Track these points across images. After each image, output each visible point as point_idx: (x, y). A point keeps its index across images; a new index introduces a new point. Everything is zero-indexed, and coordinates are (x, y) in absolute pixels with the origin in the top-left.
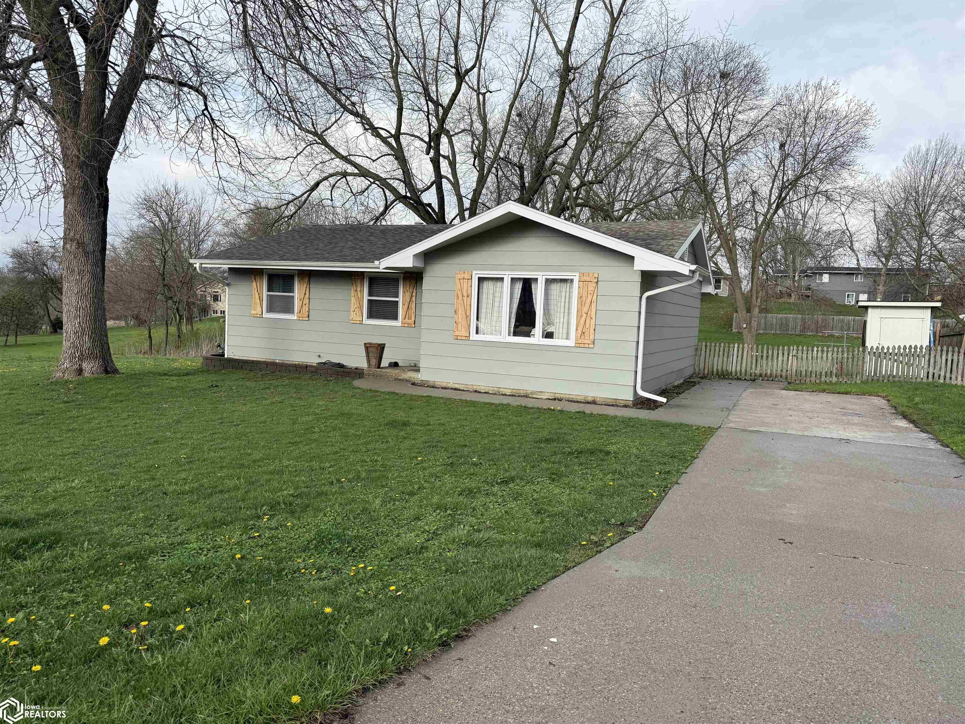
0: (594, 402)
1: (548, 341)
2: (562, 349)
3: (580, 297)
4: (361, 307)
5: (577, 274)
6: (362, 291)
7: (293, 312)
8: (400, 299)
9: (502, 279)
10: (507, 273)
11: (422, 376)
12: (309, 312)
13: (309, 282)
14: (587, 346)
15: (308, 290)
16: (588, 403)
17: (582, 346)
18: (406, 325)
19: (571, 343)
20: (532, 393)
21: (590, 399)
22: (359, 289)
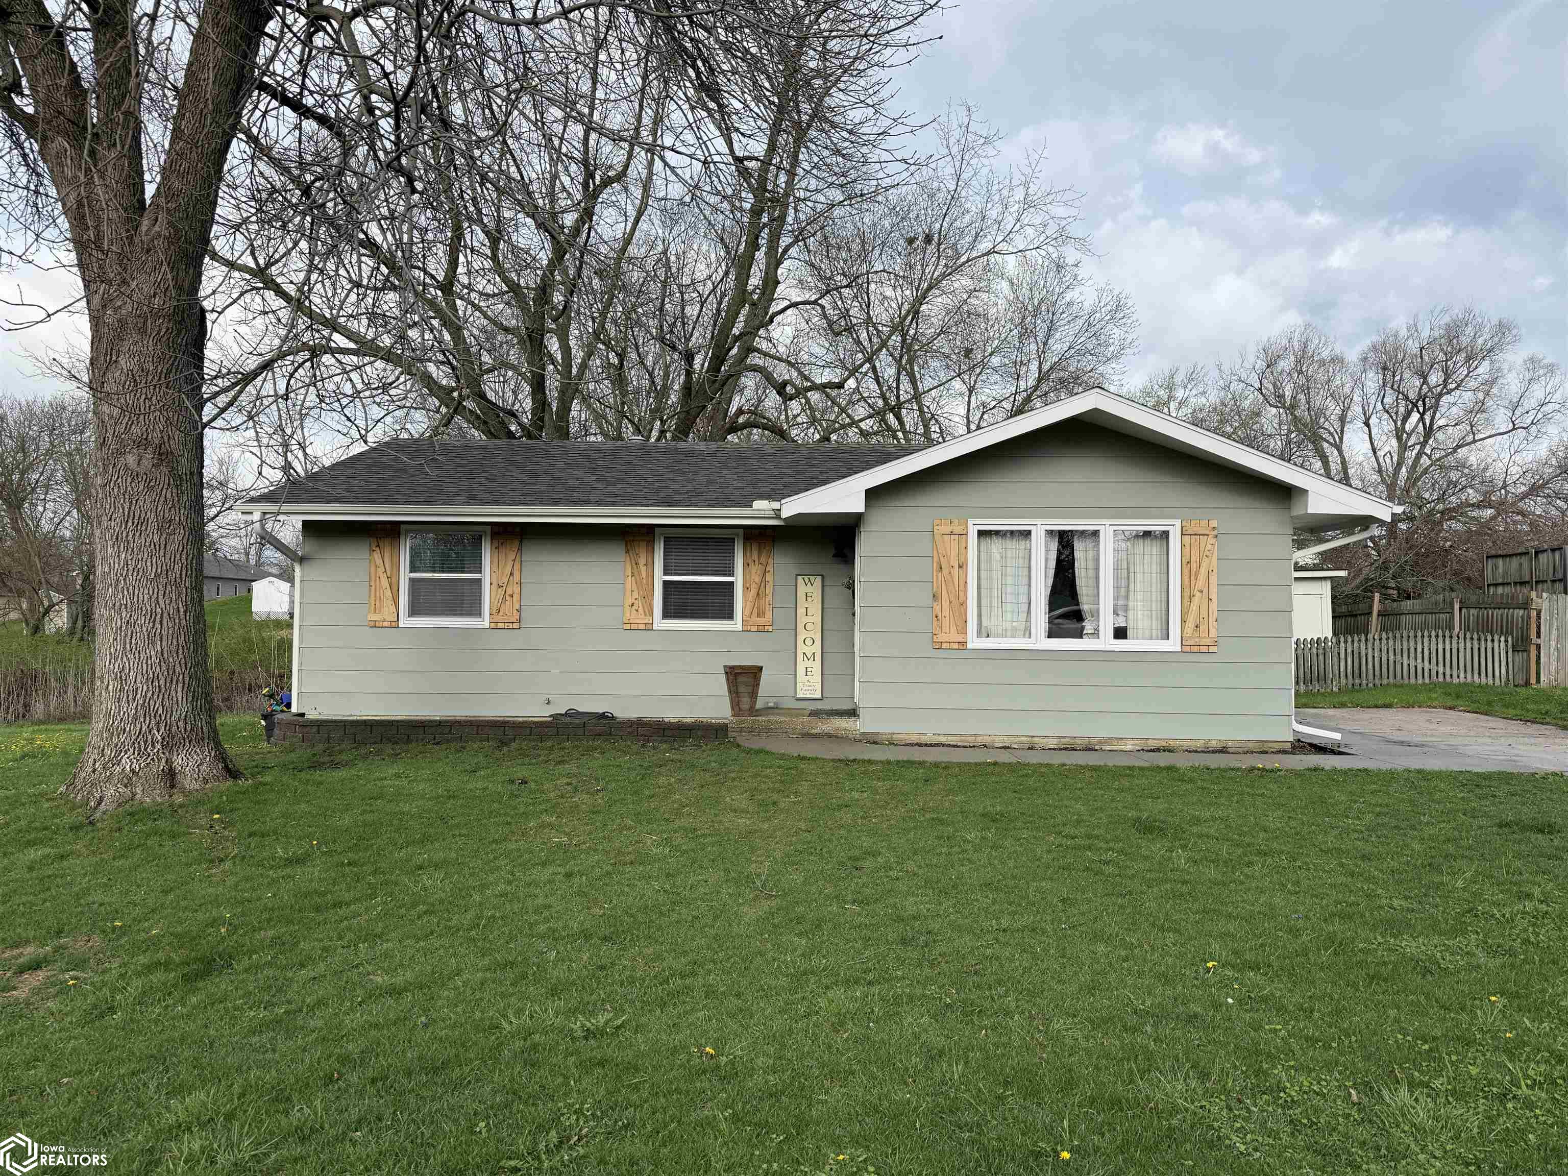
0: (1224, 751)
1: (1121, 645)
2: (1149, 658)
3: (1185, 563)
4: (648, 597)
5: (1178, 523)
6: (650, 565)
7: (479, 614)
8: (738, 579)
9: (1028, 534)
10: (1039, 522)
11: (863, 725)
12: (519, 611)
13: (520, 549)
14: (1204, 649)
15: (517, 567)
16: (1214, 752)
17: (1195, 649)
18: (754, 628)
19: (1173, 645)
20: (1100, 743)
21: (1214, 745)
22: (642, 561)
